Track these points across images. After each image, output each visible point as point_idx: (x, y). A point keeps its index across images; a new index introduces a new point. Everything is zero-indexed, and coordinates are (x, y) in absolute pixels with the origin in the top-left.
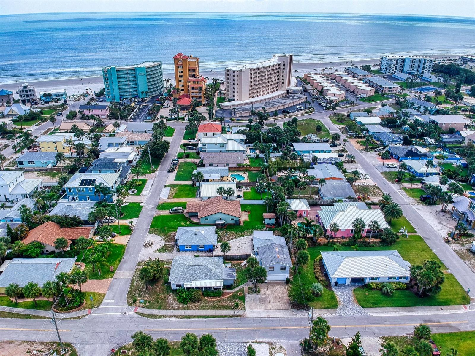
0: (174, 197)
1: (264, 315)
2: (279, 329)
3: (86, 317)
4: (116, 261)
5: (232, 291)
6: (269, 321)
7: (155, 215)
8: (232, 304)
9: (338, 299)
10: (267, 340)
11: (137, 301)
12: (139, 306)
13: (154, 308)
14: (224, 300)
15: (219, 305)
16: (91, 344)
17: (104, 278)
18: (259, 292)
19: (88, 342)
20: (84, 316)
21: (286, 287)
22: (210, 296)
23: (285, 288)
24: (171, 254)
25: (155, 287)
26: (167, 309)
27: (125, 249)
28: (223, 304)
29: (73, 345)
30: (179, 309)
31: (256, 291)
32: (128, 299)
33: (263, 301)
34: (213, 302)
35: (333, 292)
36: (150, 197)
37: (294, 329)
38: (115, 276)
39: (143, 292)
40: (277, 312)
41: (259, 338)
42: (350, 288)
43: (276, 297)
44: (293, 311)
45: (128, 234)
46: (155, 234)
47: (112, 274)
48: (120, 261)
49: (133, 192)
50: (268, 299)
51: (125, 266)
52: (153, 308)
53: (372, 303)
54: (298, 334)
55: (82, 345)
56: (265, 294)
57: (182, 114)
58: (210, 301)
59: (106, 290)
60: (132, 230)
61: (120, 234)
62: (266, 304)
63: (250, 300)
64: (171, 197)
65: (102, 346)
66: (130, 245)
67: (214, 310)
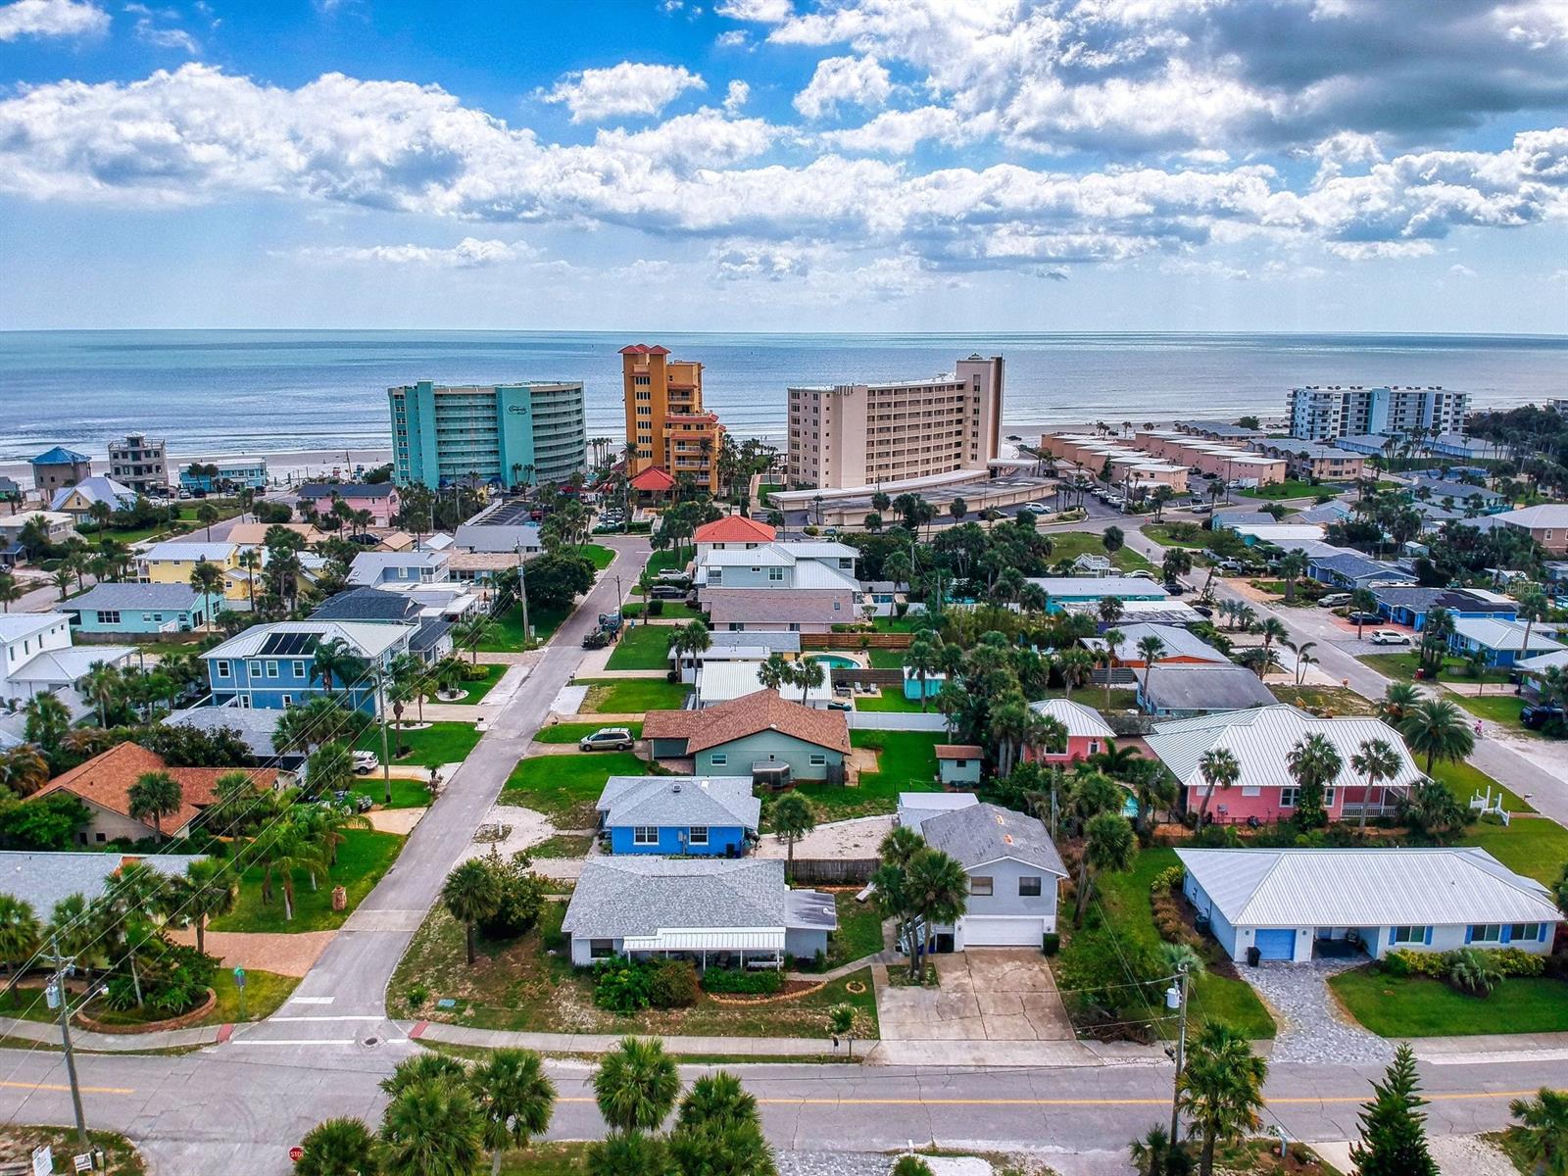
0: (600, 711)
1: (959, 1057)
2: (1030, 1106)
3: (207, 1050)
4: (359, 880)
5: (824, 978)
6: (982, 1075)
7: (527, 756)
8: (823, 1018)
9: (1270, 1009)
10: (983, 1145)
11: (427, 1004)
12: (433, 1019)
13: (495, 1027)
14: (789, 1006)
15: (769, 1022)
16: (209, 1140)
17: (307, 929)
18: (934, 982)
19: (200, 1133)
20: (198, 1047)
21: (1046, 967)
22: (729, 993)
23: (1042, 971)
24: (578, 862)
25: (505, 962)
26: (550, 1030)
27: (400, 847)
28: (787, 1016)
29: (133, 1144)
30: (599, 1031)
31: (922, 978)
32: (391, 994)
33: (954, 1010)
34: (743, 1010)
35: (1246, 984)
36: (514, 710)
37: (1097, 1107)
38: (348, 925)
39: (456, 974)
40: (1015, 1046)
41: (943, 1136)
42: (1315, 974)
43: (1007, 1000)
44: (1083, 1047)
45: (419, 805)
46: (520, 805)
47: (338, 919)
48: (375, 880)
49: (453, 695)
50: (974, 1005)
51: (392, 895)
52: (489, 1024)
53: (1415, 1022)
54: (1116, 1126)
55: (171, 1144)
56: (960, 987)
57: (640, 516)
58: (727, 1007)
59: (307, 964)
60: (434, 795)
61: (389, 803)
62: (967, 1022)
63: (899, 1009)
64: (590, 710)
65: (254, 1150)
66: (423, 835)
67: (746, 1035)
